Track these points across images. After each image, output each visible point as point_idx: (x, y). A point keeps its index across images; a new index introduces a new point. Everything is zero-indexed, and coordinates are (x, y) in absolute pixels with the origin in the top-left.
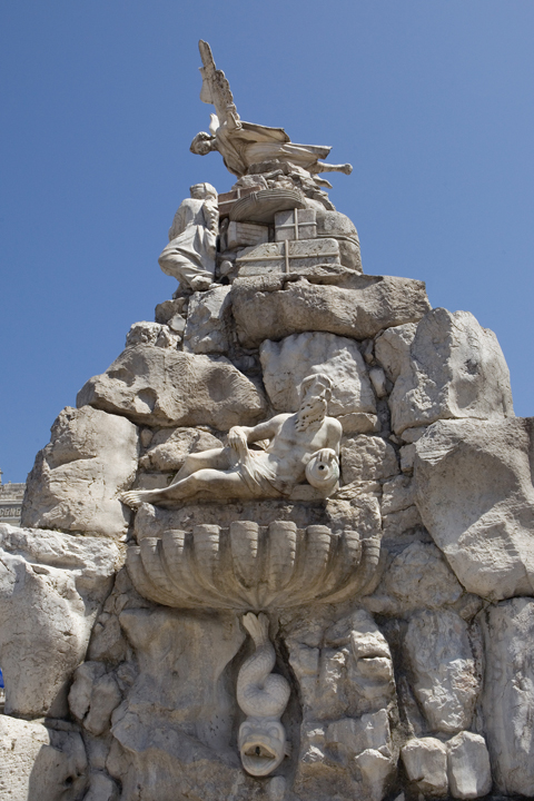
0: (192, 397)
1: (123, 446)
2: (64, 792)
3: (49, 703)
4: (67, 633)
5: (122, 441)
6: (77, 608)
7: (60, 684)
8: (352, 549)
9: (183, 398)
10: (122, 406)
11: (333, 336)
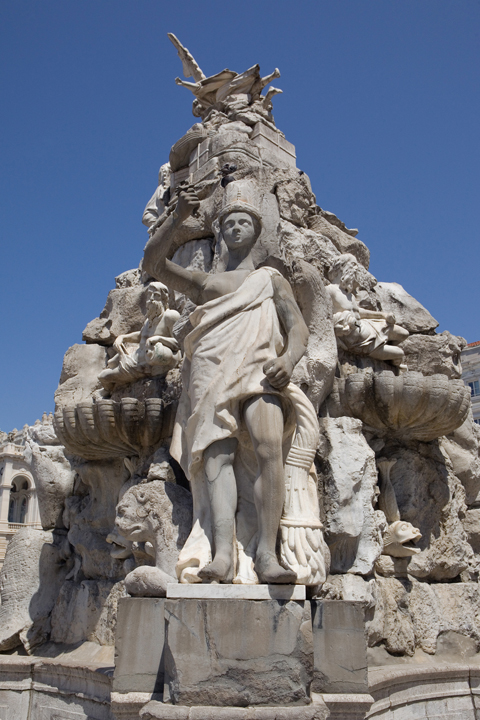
0: (131, 317)
1: (95, 363)
2: (61, 567)
3: (54, 521)
4: (51, 483)
5: (94, 360)
6: (66, 467)
7: (58, 510)
8: (127, 410)
9: (125, 320)
10: (94, 337)
11: (194, 242)
